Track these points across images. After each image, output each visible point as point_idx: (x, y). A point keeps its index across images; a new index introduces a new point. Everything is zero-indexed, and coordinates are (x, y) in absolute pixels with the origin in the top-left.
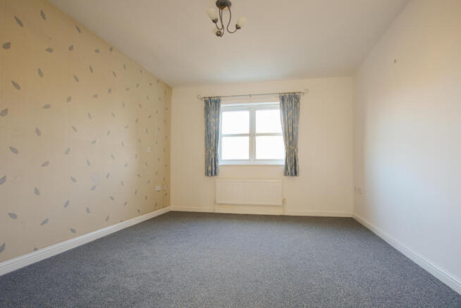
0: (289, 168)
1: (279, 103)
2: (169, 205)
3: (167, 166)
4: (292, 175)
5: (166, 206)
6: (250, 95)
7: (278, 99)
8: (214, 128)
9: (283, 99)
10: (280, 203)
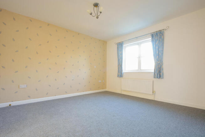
0: (156, 74)
1: (151, 39)
2: (106, 88)
3: (105, 73)
4: (157, 78)
5: (105, 89)
6: (137, 38)
7: (151, 36)
8: (121, 56)
9: (152, 36)
10: (151, 93)
